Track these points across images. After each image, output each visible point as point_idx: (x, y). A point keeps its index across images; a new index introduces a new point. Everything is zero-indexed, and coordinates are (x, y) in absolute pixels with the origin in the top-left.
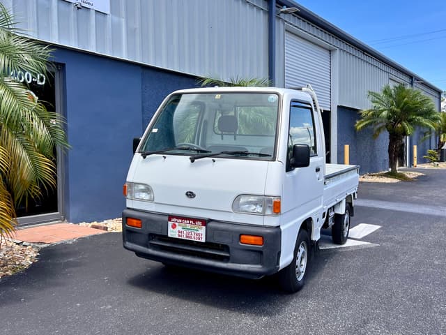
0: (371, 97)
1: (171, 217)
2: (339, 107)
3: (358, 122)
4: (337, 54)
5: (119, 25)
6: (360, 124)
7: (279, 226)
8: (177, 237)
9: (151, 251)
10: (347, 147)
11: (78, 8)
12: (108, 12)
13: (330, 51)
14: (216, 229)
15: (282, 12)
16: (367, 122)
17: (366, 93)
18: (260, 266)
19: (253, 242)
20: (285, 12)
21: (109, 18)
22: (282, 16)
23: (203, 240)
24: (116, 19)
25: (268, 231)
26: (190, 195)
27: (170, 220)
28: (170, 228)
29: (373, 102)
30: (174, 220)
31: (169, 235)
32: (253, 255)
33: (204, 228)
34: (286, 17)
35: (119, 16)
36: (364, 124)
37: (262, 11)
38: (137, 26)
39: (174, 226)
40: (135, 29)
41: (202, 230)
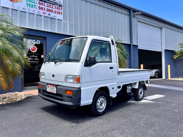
0: (180, 46)
1: (48, 84)
2: (165, 50)
3: (175, 56)
4: (164, 29)
5: (67, 23)
6: (175, 57)
7: (80, 88)
8: (49, 91)
9: (44, 97)
10: (169, 66)
11: (51, 19)
12: (62, 19)
13: (161, 28)
14: (59, 89)
15: (135, 15)
16: (179, 56)
17: (178, 44)
18: (72, 103)
19: (69, 93)
20: (137, 15)
21: (63, 21)
22: (136, 16)
23: (56, 93)
24: (65, 21)
25: (75, 89)
26: (53, 76)
27: (47, 85)
28: (47, 88)
29: (181, 47)
30: (48, 85)
31: (47, 91)
32: (70, 98)
33: (56, 88)
34: (138, 16)
35: (67, 20)
36: (177, 56)
37: (126, 15)
38: (74, 23)
39: (48, 88)
40: (73, 24)
41: (55, 89)
